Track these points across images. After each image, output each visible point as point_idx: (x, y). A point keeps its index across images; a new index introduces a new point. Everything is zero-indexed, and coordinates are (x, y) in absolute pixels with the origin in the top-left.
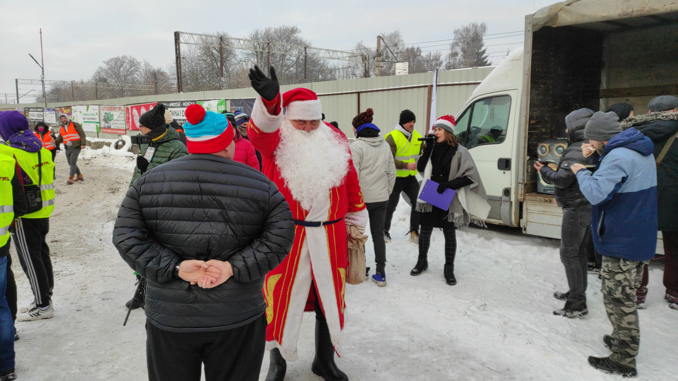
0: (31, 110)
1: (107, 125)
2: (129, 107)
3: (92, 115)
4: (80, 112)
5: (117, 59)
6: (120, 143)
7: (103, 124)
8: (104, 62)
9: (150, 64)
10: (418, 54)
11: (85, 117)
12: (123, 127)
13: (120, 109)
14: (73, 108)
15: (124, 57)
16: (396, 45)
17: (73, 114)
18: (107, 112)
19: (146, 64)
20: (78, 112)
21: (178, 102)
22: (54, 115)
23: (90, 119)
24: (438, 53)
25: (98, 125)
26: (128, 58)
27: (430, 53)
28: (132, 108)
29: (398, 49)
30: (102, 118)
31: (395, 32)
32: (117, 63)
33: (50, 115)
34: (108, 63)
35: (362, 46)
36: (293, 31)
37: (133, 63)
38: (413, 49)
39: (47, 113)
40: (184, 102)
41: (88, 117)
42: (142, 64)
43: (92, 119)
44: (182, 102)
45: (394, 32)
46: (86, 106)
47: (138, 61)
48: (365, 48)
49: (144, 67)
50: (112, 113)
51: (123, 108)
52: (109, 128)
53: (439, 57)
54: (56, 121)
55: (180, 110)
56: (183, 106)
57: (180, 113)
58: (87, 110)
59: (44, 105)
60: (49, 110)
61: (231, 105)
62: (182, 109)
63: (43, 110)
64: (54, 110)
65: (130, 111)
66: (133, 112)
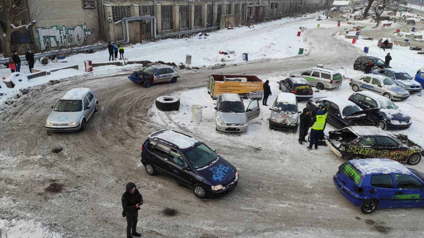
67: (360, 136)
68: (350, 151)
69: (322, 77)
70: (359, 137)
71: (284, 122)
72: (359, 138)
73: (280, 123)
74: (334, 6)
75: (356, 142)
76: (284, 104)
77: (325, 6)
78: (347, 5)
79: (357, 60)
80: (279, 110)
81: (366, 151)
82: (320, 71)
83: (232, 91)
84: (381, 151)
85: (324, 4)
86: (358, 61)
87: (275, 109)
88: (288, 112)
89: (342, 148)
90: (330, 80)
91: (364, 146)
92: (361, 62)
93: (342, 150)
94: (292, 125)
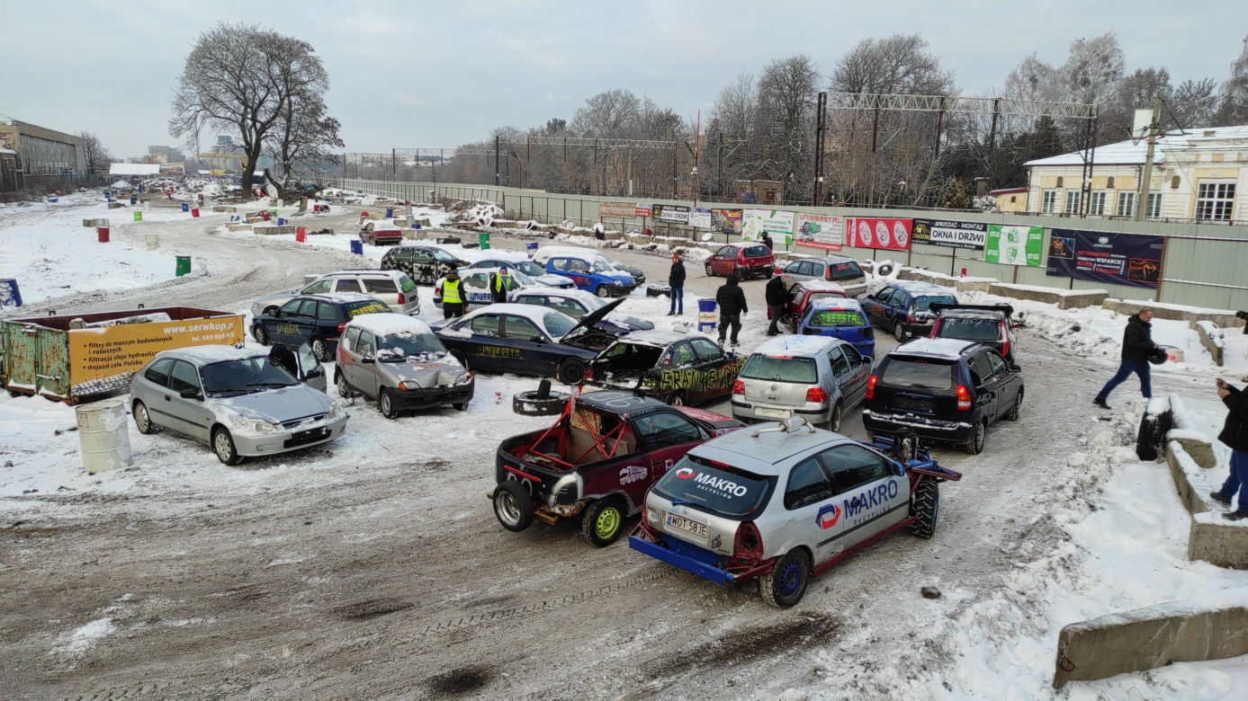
0: (665, 208)
1: (805, 237)
2: (854, 219)
3: (780, 222)
4: (759, 218)
5: (604, 96)
6: (886, 268)
7: (799, 235)
8: (587, 101)
9: (653, 102)
10: (1162, 81)
11: (767, 224)
12: (840, 242)
13: (835, 220)
14: (745, 211)
15: (618, 93)
16: (1105, 59)
17: (744, 219)
18: (809, 222)
19: (648, 103)
20: (756, 218)
21: (952, 222)
22: (710, 218)
23: (775, 227)
24: (1207, 82)
25: (791, 236)
26: (623, 93)
27: (1190, 82)
28: (858, 222)
29: (1109, 66)
30: (799, 227)
31: (1105, 37)
32: (605, 102)
33: (702, 217)
34: (591, 103)
35: (1035, 62)
36: (913, 42)
37: (629, 102)
38: (1150, 73)
39: (698, 214)
40: (964, 223)
41: (772, 225)
42: (642, 103)
43: (782, 228)
44: (959, 223)
45: (1102, 35)
46: (771, 212)
47: (636, 98)
48: (1040, 66)
49: (643, 108)
50: (818, 223)
51: (841, 219)
52: (812, 241)
53: (1210, 88)
54: (712, 225)
55: (954, 231)
56: (960, 228)
57: (953, 236)
58: (772, 216)
59: (690, 204)
60: (699, 210)
61: (1053, 234)
62: (958, 231)
63: (688, 210)
64: (710, 211)
65: (854, 224)
66: (860, 227)
67: (665, 346)
68: (665, 384)
69: (370, 290)
70: (665, 349)
71: (436, 383)
72: (668, 350)
73: (426, 389)
74: (118, 177)
75: (666, 360)
76: (401, 336)
77: (87, 177)
78: (157, 176)
79: (386, 259)
80: (397, 356)
81: (689, 378)
82: (357, 275)
83: (139, 359)
84: (707, 371)
85: (83, 173)
86: (390, 259)
87: (384, 355)
88: (426, 354)
89: (646, 385)
90: (395, 296)
91: (682, 367)
92: (398, 261)
93: (649, 388)
94: (462, 383)
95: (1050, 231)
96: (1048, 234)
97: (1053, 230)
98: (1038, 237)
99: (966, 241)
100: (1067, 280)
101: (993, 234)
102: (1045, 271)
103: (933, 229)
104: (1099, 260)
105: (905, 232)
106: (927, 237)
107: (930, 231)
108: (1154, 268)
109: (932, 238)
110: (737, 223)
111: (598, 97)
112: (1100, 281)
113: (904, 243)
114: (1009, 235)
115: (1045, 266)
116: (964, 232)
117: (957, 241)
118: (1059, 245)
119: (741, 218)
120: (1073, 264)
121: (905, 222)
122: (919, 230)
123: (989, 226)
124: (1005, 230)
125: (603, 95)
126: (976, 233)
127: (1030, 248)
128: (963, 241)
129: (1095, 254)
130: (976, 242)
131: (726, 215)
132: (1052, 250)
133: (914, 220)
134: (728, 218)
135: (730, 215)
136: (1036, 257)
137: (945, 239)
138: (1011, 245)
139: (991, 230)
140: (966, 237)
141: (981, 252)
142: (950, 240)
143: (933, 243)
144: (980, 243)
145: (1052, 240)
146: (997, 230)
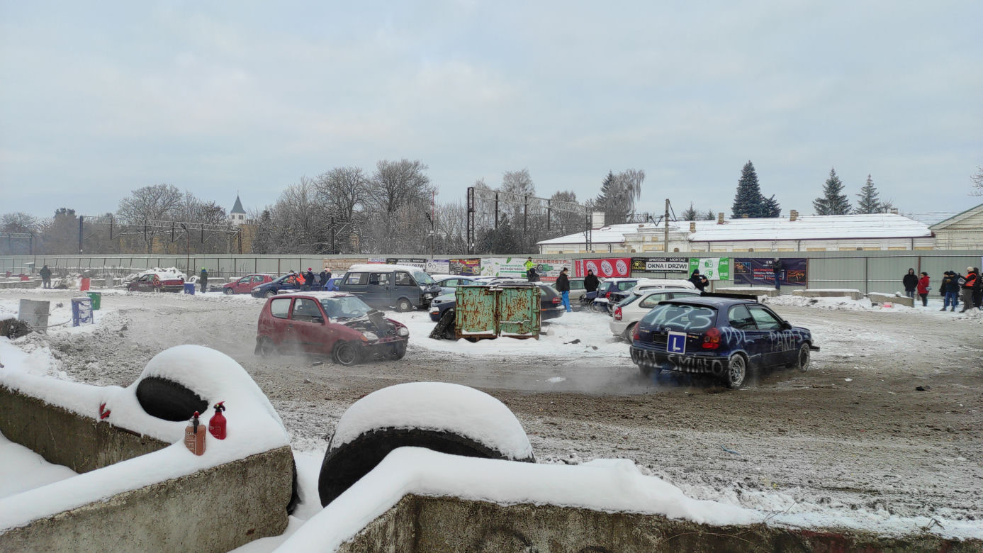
0: (399, 261)
2: (582, 260)
3: (516, 266)
4: (496, 263)
8: (132, 192)
9: (196, 196)
10: (571, 199)
11: (504, 267)
14: (482, 260)
15: (163, 188)
17: (482, 265)
18: (542, 264)
19: (189, 197)
20: (493, 264)
21: (662, 258)
22: (448, 266)
23: (512, 269)
26: (168, 188)
28: (585, 262)
29: (527, 190)
32: (151, 194)
33: (440, 265)
36: (416, 165)
37: (175, 195)
38: (565, 194)
39: (436, 263)
43: (518, 269)
44: (669, 258)
45: (521, 171)
46: (506, 259)
47: (180, 192)
49: (186, 200)
50: (549, 265)
51: (570, 261)
54: (451, 271)
55: (664, 264)
56: (669, 261)
57: (664, 266)
58: (507, 262)
59: (428, 257)
60: (437, 261)
61: (735, 261)
62: (668, 263)
63: (425, 261)
64: (446, 261)
65: (582, 264)
66: (587, 265)
95: (733, 260)
96: (732, 261)
97: (735, 259)
98: (726, 263)
99: (674, 269)
100: (750, 285)
101: (693, 263)
102: (733, 282)
103: (647, 263)
104: (768, 273)
105: (625, 266)
106: (643, 268)
107: (645, 264)
108: (803, 275)
109: (647, 269)
110: (476, 268)
111: (144, 189)
112: (770, 284)
113: (625, 272)
114: (706, 263)
115: (733, 279)
116: (672, 263)
117: (667, 269)
118: (740, 267)
119: (479, 264)
120: (752, 276)
121: (625, 260)
122: (637, 264)
123: (689, 260)
124: (701, 260)
125: (149, 189)
126: (681, 263)
127: (721, 269)
128: (672, 269)
129: (763, 270)
130: (682, 269)
131: (465, 263)
132: (736, 270)
133: (632, 259)
134: (467, 265)
135: (468, 263)
136: (726, 274)
137: (658, 269)
138: (708, 268)
139: (691, 261)
140: (674, 266)
141: (685, 274)
142: (661, 269)
143: (649, 271)
144: (684, 269)
145: (735, 265)
146: (695, 261)
